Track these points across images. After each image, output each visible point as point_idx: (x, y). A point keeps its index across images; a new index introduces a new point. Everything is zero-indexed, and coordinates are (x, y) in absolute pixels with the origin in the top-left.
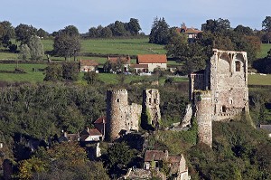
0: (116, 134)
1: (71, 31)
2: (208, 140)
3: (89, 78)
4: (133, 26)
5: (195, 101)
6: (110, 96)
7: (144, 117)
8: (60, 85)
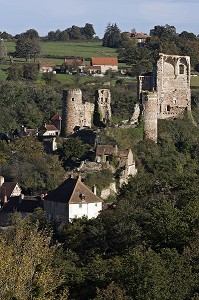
0: (70, 130)
1: (32, 34)
2: (154, 136)
3: (47, 78)
4: (88, 31)
5: (142, 100)
6: (66, 95)
7: (96, 115)
8: (21, 84)
